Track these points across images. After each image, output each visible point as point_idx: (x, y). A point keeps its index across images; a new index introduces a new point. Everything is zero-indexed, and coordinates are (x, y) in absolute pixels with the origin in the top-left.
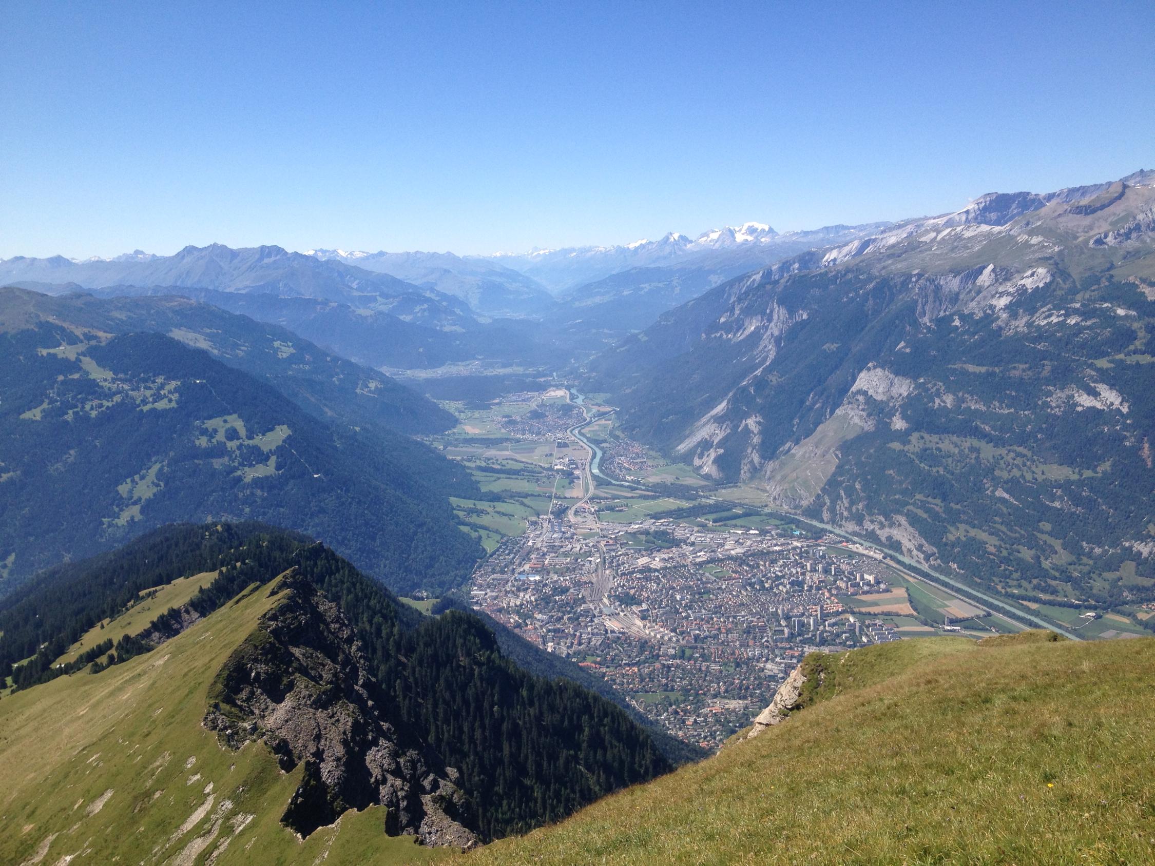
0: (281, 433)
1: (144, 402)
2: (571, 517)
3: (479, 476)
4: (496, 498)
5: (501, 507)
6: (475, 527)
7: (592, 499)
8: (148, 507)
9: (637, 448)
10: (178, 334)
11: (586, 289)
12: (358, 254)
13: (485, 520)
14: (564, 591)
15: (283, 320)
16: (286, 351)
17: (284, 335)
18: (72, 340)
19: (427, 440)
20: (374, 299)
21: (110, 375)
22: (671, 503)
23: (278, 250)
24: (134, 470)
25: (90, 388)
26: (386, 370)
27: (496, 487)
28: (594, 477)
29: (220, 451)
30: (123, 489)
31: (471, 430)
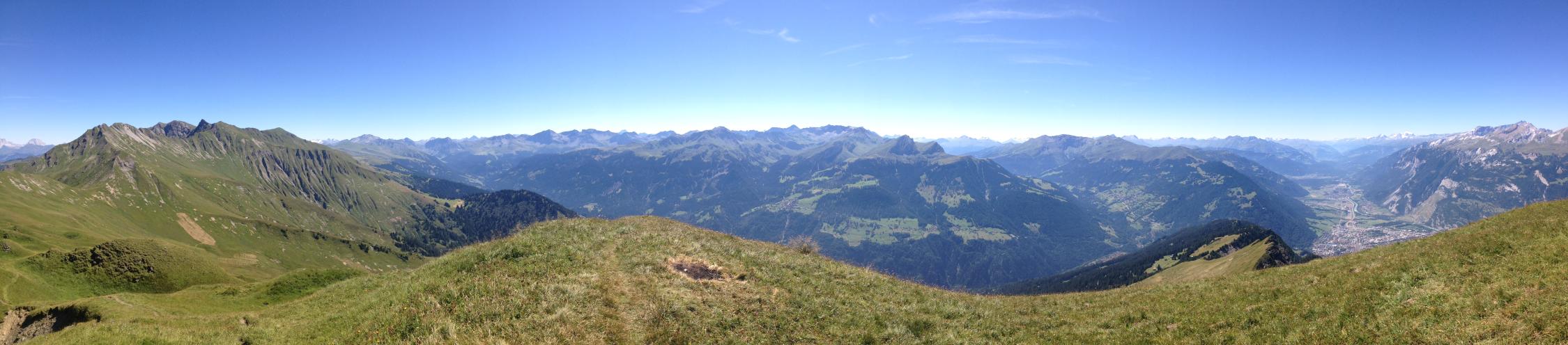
0: (1253, 194)
1: (1214, 182)
2: (1347, 225)
3: (1316, 211)
4: (1321, 219)
5: (1323, 222)
6: (1314, 228)
7: (1354, 220)
8: (1212, 213)
9: (1369, 203)
10: (1225, 162)
11: (1352, 152)
12: (1279, 139)
13: (1318, 226)
14: (1345, 250)
15: (1255, 159)
16: (1256, 169)
17: (1255, 164)
18: (1195, 162)
19: (1298, 199)
20: (1283, 153)
21: (1204, 173)
22: (1381, 221)
23: (1255, 138)
24: (1209, 201)
25: (1199, 176)
26: (1286, 176)
27: (1323, 214)
28: (1355, 212)
29: (1235, 198)
30: (1206, 207)
31: (1313, 196)
